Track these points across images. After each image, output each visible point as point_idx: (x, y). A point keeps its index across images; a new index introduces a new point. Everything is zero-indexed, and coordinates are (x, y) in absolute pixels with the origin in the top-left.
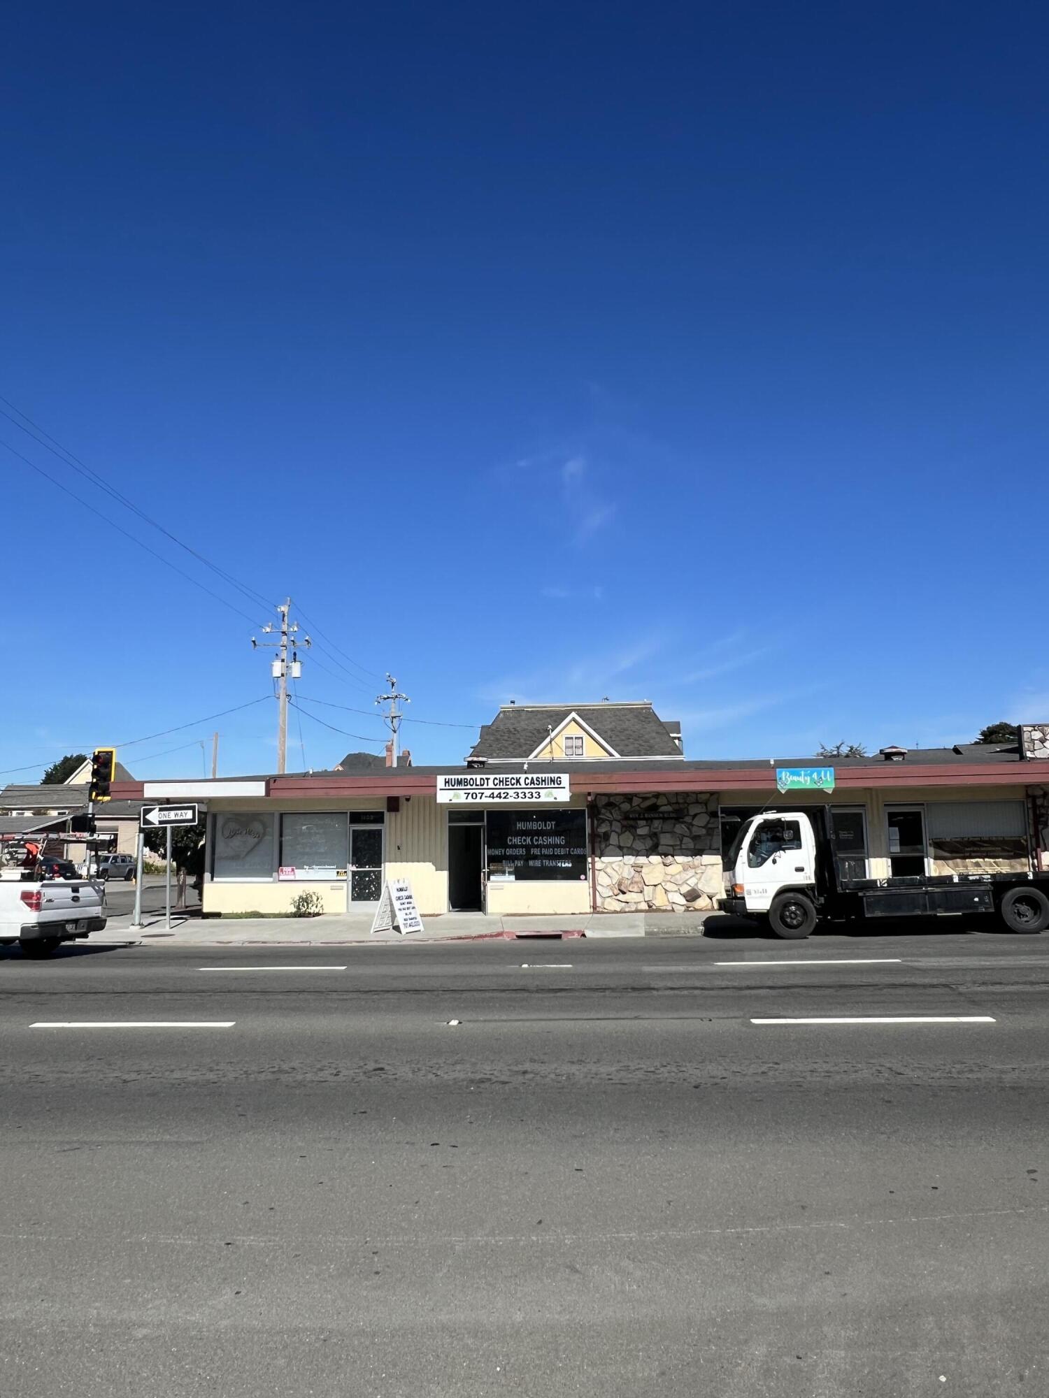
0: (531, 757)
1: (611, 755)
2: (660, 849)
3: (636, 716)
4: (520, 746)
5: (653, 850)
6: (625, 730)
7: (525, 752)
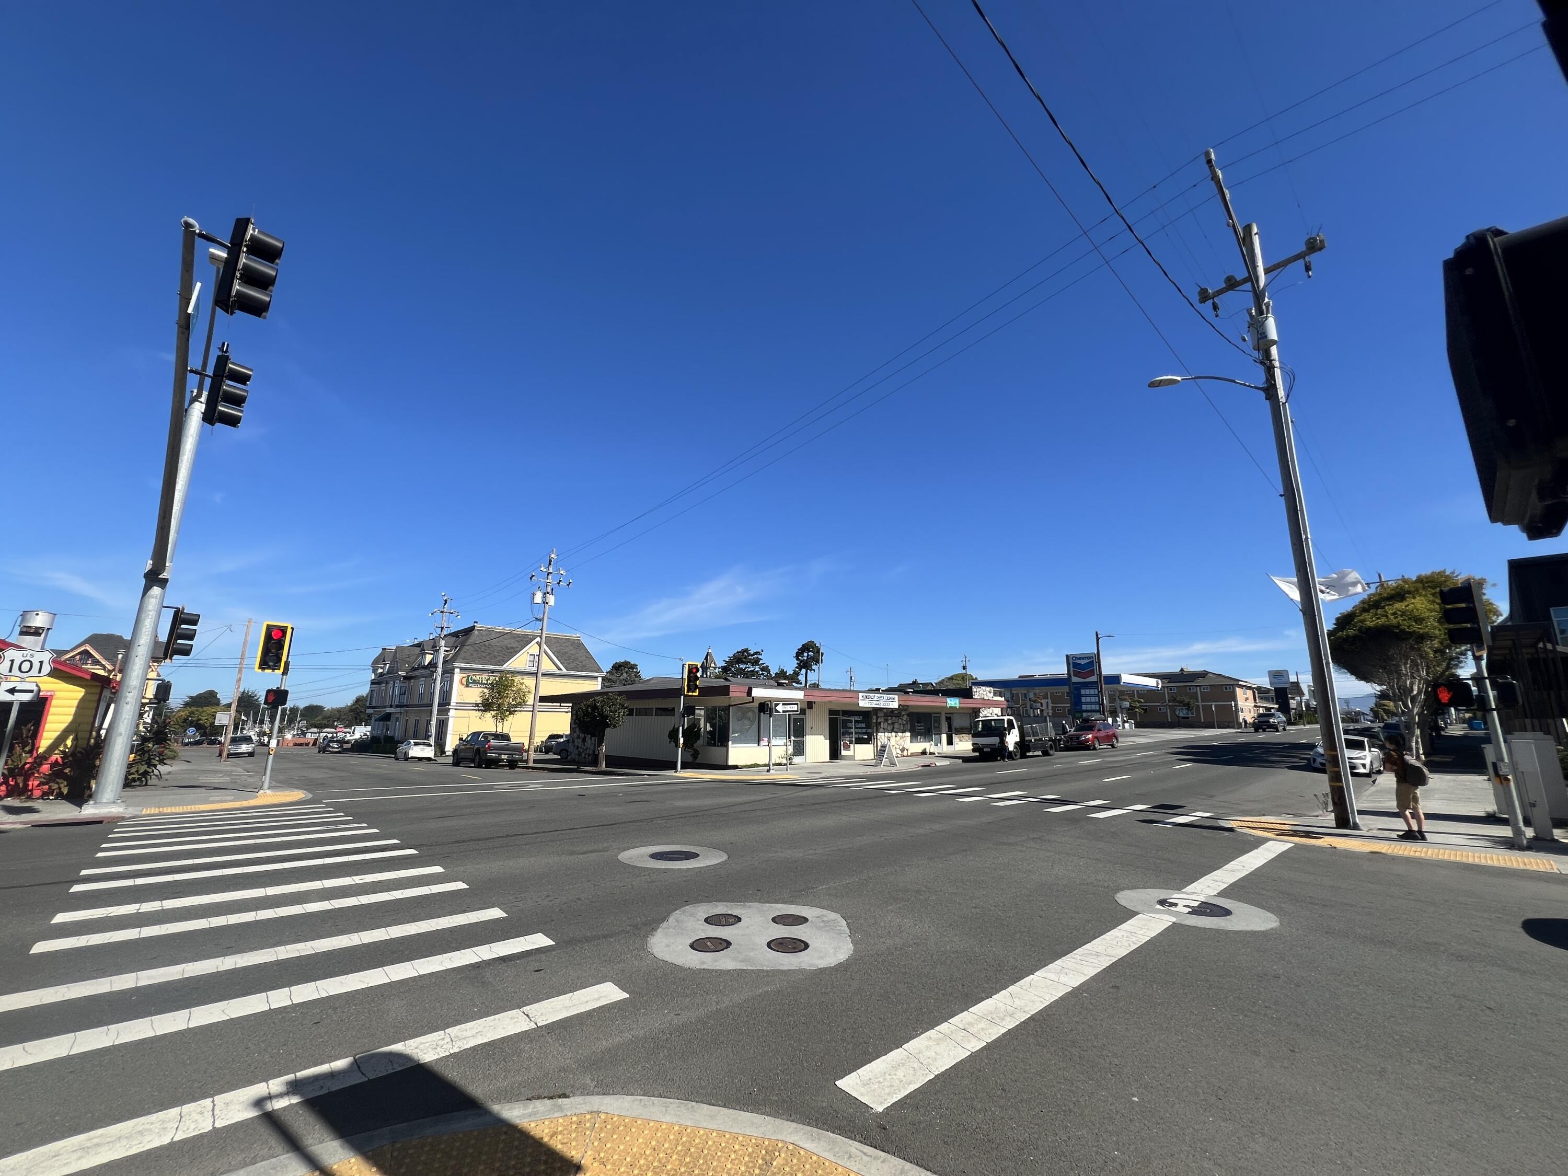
0: (505, 666)
1: (560, 669)
2: (895, 730)
3: (572, 645)
4: (495, 657)
5: (892, 731)
6: (567, 653)
7: (499, 662)
